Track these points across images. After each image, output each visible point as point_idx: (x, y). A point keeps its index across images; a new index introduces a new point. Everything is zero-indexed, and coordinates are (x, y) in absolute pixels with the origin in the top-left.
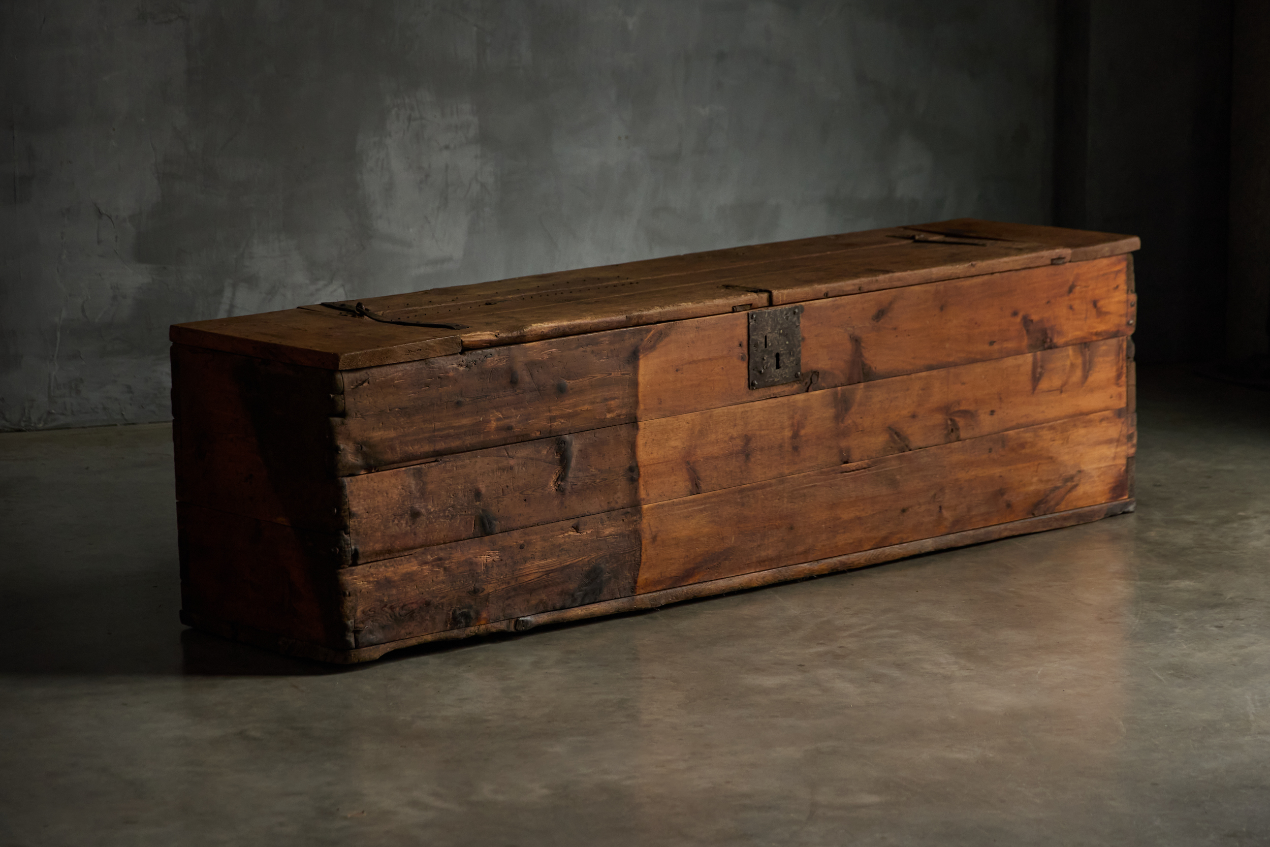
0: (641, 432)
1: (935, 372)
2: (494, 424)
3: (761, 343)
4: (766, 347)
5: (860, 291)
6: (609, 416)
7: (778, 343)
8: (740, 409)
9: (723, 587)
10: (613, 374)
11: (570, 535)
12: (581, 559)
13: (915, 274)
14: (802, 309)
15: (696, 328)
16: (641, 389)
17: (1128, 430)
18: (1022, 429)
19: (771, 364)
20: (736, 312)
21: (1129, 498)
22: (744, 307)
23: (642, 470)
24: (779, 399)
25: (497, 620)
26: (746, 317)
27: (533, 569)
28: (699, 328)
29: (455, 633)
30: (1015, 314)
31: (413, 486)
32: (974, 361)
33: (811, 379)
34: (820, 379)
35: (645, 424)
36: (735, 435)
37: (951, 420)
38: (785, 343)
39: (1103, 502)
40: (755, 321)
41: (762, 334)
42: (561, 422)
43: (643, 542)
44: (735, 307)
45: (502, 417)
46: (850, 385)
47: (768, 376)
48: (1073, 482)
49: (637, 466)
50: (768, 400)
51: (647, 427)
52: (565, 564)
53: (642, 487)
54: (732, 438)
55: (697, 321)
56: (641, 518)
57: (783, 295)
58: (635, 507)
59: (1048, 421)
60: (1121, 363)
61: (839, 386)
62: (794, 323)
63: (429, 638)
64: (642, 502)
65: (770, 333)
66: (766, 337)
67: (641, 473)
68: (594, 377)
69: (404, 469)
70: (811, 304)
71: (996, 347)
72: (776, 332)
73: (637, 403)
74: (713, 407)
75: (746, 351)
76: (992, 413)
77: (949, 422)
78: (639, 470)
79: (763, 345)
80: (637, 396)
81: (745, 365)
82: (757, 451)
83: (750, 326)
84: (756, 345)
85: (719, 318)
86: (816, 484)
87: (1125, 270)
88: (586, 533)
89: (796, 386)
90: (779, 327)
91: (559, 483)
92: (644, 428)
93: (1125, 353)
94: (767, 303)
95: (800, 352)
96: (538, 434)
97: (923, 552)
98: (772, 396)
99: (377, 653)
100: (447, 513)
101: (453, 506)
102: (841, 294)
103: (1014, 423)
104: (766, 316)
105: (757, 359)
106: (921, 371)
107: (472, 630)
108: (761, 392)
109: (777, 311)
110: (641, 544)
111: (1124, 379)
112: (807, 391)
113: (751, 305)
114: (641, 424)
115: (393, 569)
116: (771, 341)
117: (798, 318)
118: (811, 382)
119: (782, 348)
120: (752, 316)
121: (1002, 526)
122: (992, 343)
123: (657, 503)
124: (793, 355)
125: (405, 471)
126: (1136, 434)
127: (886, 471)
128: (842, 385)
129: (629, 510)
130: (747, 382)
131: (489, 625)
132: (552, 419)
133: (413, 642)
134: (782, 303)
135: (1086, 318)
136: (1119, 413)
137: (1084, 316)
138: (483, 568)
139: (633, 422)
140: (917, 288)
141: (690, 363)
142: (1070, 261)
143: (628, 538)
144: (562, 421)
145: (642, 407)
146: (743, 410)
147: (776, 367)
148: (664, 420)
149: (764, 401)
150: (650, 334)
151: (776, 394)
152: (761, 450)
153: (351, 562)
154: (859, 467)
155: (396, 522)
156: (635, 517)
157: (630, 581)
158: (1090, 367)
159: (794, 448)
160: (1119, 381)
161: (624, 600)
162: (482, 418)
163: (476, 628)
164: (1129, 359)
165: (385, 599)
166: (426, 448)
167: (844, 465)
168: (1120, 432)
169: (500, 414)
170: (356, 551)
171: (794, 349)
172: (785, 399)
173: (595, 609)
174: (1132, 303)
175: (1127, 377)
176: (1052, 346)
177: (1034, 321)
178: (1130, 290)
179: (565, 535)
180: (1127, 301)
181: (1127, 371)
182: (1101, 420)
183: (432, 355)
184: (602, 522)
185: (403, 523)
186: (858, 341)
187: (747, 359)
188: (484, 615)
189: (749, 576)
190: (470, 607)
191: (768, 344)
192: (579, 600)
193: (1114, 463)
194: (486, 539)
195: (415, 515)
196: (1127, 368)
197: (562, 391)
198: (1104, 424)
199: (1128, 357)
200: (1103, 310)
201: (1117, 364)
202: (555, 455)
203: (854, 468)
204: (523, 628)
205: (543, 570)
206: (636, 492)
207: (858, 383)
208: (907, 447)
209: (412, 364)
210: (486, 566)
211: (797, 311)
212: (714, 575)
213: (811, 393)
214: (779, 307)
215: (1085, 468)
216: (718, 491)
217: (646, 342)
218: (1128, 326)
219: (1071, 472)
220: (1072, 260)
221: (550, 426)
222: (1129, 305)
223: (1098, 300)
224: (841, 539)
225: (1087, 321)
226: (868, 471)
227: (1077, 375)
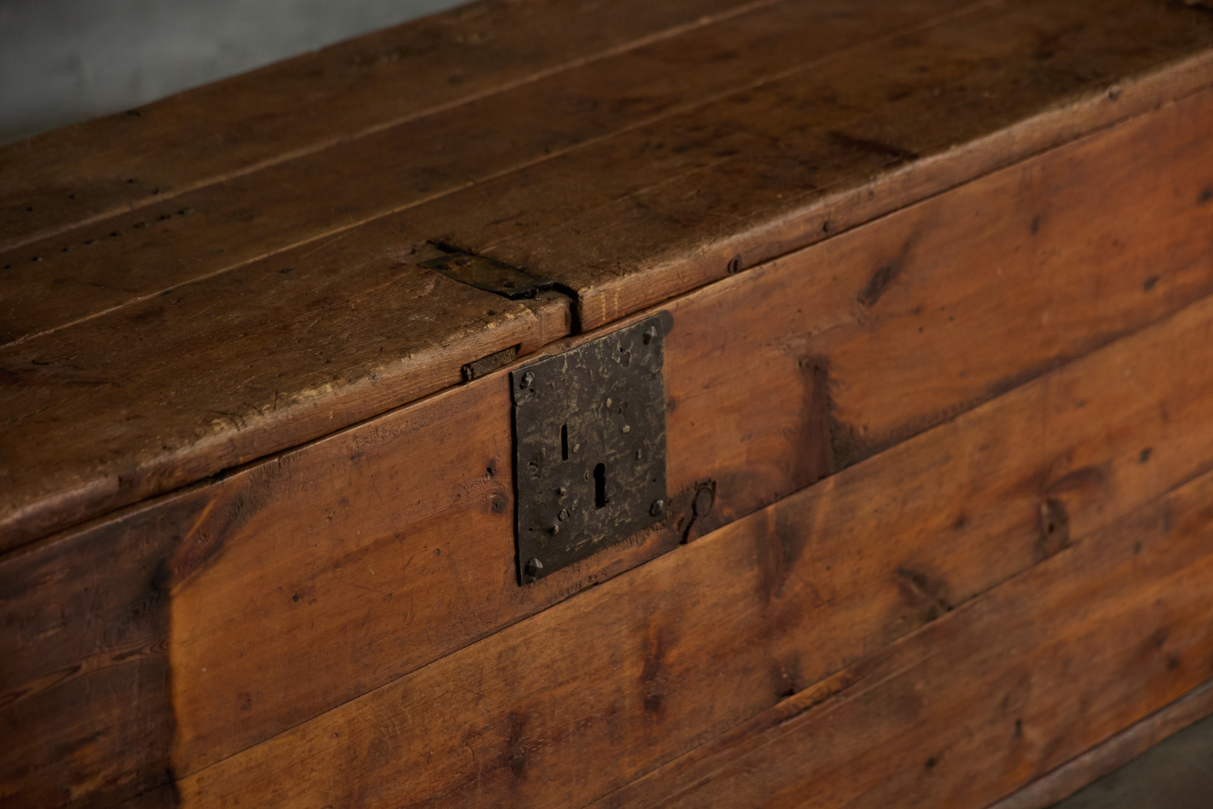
1: (1014, 397)
3: (551, 449)
4: (565, 456)
5: (827, 230)
6: (79, 791)
7: (601, 436)
8: (491, 648)
10: (85, 666)
13: (970, 152)
14: (666, 322)
15: (352, 458)
16: (181, 685)
19: (581, 500)
20: (474, 378)
22: (493, 360)
24: (607, 587)
26: (507, 386)
28: (360, 455)
32: (1108, 340)
33: (694, 506)
34: (717, 501)
35: (200, 779)
36: (480, 722)
37: (1052, 504)
38: (621, 431)
40: (532, 391)
41: (552, 424)
44: (468, 365)
46: (798, 490)
47: (573, 535)
50: (574, 600)
51: (205, 793)
54: (471, 734)
55: (355, 437)
57: (610, 295)
61: (770, 503)
62: (646, 369)
65: (576, 414)
66: (564, 428)
68: (18, 695)
70: (692, 302)
71: (1160, 289)
72: (594, 406)
73: (171, 726)
74: (410, 667)
75: (506, 484)
76: (1145, 455)
77: (1045, 510)
79: (557, 455)
80: (169, 707)
81: (505, 522)
82: (545, 744)
83: (518, 409)
84: (537, 460)
85: (425, 409)
86: (709, 775)
89: (652, 538)
90: (602, 391)
92: (199, 793)
94: (564, 328)
95: (663, 444)
98: (586, 584)
102: (775, 252)
104: (564, 370)
105: (540, 499)
106: (980, 401)
108: (556, 581)
109: (594, 346)
112: (684, 541)
113: (517, 347)
114: (188, 785)
116: (580, 437)
117: (658, 353)
118: (695, 514)
119: (611, 448)
120: (523, 380)
121: (1158, 719)
122: (1150, 284)
124: (644, 458)
127: (890, 681)
128: (778, 497)
130: (513, 567)
134: (609, 320)
139: (163, 786)
140: (974, 187)
141: (337, 565)
145: (187, 734)
146: (500, 648)
147: (594, 504)
148: (259, 751)
149: (561, 607)
150: (206, 511)
151: (596, 576)
152: (557, 738)
154: (822, 694)
159: (648, 704)
167: (783, 703)
171: (646, 441)
172: (624, 582)
186: (820, 369)
187: (509, 507)
191: (573, 445)
203: (808, 703)
207: (820, 480)
208: (942, 604)
211: (653, 332)
213: (693, 544)
214: (603, 334)
217: (194, 538)
226: (846, 696)
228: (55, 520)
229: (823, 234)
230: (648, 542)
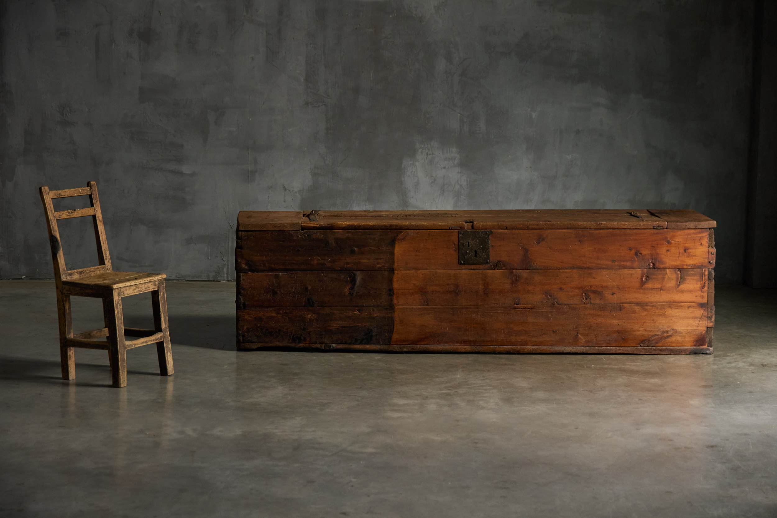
0: (395, 275)
1: (575, 271)
2: (316, 262)
3: (466, 245)
4: (468, 246)
5: (528, 228)
6: (378, 266)
7: (476, 246)
8: (452, 272)
10: (381, 248)
11: (355, 313)
12: (361, 324)
14: (491, 232)
15: (428, 234)
16: (396, 257)
17: (708, 314)
18: (633, 304)
19: (471, 255)
20: (451, 230)
21: (707, 347)
22: (456, 228)
23: (395, 291)
24: (477, 271)
25: (315, 343)
26: (457, 232)
27: (335, 325)
28: (430, 234)
29: (293, 345)
30: (631, 249)
31: (274, 282)
32: (602, 269)
33: (496, 264)
34: (502, 265)
35: (398, 272)
36: (450, 283)
37: (585, 294)
38: (480, 246)
39: (689, 346)
40: (462, 235)
41: (466, 241)
43: (395, 322)
44: (451, 227)
46: (520, 270)
47: (470, 260)
48: (668, 334)
49: (393, 289)
50: (470, 271)
51: (399, 274)
52: (352, 325)
53: (395, 299)
54: (448, 284)
55: (429, 231)
56: (394, 312)
57: (480, 225)
58: (391, 307)
59: (652, 302)
60: (703, 281)
61: (514, 270)
62: (486, 238)
63: (280, 345)
64: (395, 305)
65: (471, 241)
66: (469, 242)
67: (395, 292)
68: (370, 248)
69: (271, 274)
70: (497, 231)
71: (616, 263)
72: (475, 241)
73: (394, 262)
74: (437, 269)
75: (457, 247)
76: (613, 294)
77: (584, 294)
79: (467, 246)
80: (394, 259)
81: (456, 253)
82: (462, 292)
83: (460, 237)
84: (463, 244)
85: (442, 231)
86: (498, 311)
87: (707, 236)
88: (365, 314)
90: (477, 239)
91: (350, 290)
92: (397, 274)
93: (707, 277)
94: (471, 228)
95: (489, 251)
96: (339, 269)
97: (565, 352)
98: (473, 269)
99: (254, 346)
100: (291, 295)
101: (294, 292)
102: (515, 228)
103: (628, 301)
104: (469, 233)
105: (463, 251)
106: (567, 269)
107: (302, 345)
108: (466, 266)
110: (394, 323)
111: (706, 289)
112: (494, 269)
113: (461, 227)
114: (396, 272)
115: (263, 313)
116: (472, 245)
117: (488, 236)
118: (497, 266)
119: (478, 248)
120: (461, 232)
121: (618, 348)
122: (614, 261)
123: (403, 307)
124: (485, 252)
126: (714, 316)
127: (542, 311)
128: (516, 269)
129: (388, 307)
130: (457, 261)
131: (311, 344)
132: (347, 263)
133: (272, 345)
134: (479, 229)
135: (678, 257)
136: (702, 306)
137: (678, 255)
138: (308, 320)
139: (392, 270)
140: (564, 230)
141: (424, 249)
142: (667, 228)
143: (388, 319)
144: (352, 265)
145: (396, 264)
146: (455, 273)
147: (474, 256)
148: (408, 272)
149: (467, 271)
150: (402, 233)
151: (475, 268)
153: (242, 307)
154: (525, 307)
155: (265, 295)
156: (391, 311)
157: (388, 338)
158: (681, 280)
159: (485, 294)
160: (703, 290)
161: (384, 346)
162: (310, 258)
163: (304, 344)
164: (710, 280)
165: (259, 325)
166: (281, 267)
167: (516, 305)
168: (702, 314)
169: (319, 258)
170: (244, 303)
171: (485, 250)
172: (481, 272)
173: (368, 347)
174: (712, 253)
175: (708, 288)
176: (655, 267)
177: (642, 254)
178: (710, 246)
179: (353, 313)
180: (708, 252)
181: (708, 286)
182: (689, 307)
183: (286, 229)
184: (373, 310)
185: (269, 296)
186: (526, 251)
187: (458, 251)
188: (308, 340)
189: (457, 347)
190: (301, 335)
191: (470, 245)
192: (359, 341)
193: (698, 328)
194: (310, 308)
195: (275, 293)
196: (708, 284)
197: (353, 252)
198: (691, 309)
199: (709, 279)
200: (691, 254)
201: (701, 282)
202: (348, 278)
203: (522, 308)
204: (328, 348)
205: (340, 326)
206: (392, 300)
207: (526, 269)
208: (556, 302)
209: (276, 232)
210: (310, 319)
211: (488, 233)
212: (436, 342)
213: (496, 270)
214: (477, 230)
215: (676, 328)
216: (439, 307)
217: (400, 237)
218: (709, 263)
219: (667, 329)
220: (668, 228)
221: (346, 266)
222: (710, 254)
223: (688, 249)
224: (513, 339)
225: (680, 258)
226: (531, 310)
227: (672, 284)
228: (379, 227)
229: (526, 228)
230: (486, 267)
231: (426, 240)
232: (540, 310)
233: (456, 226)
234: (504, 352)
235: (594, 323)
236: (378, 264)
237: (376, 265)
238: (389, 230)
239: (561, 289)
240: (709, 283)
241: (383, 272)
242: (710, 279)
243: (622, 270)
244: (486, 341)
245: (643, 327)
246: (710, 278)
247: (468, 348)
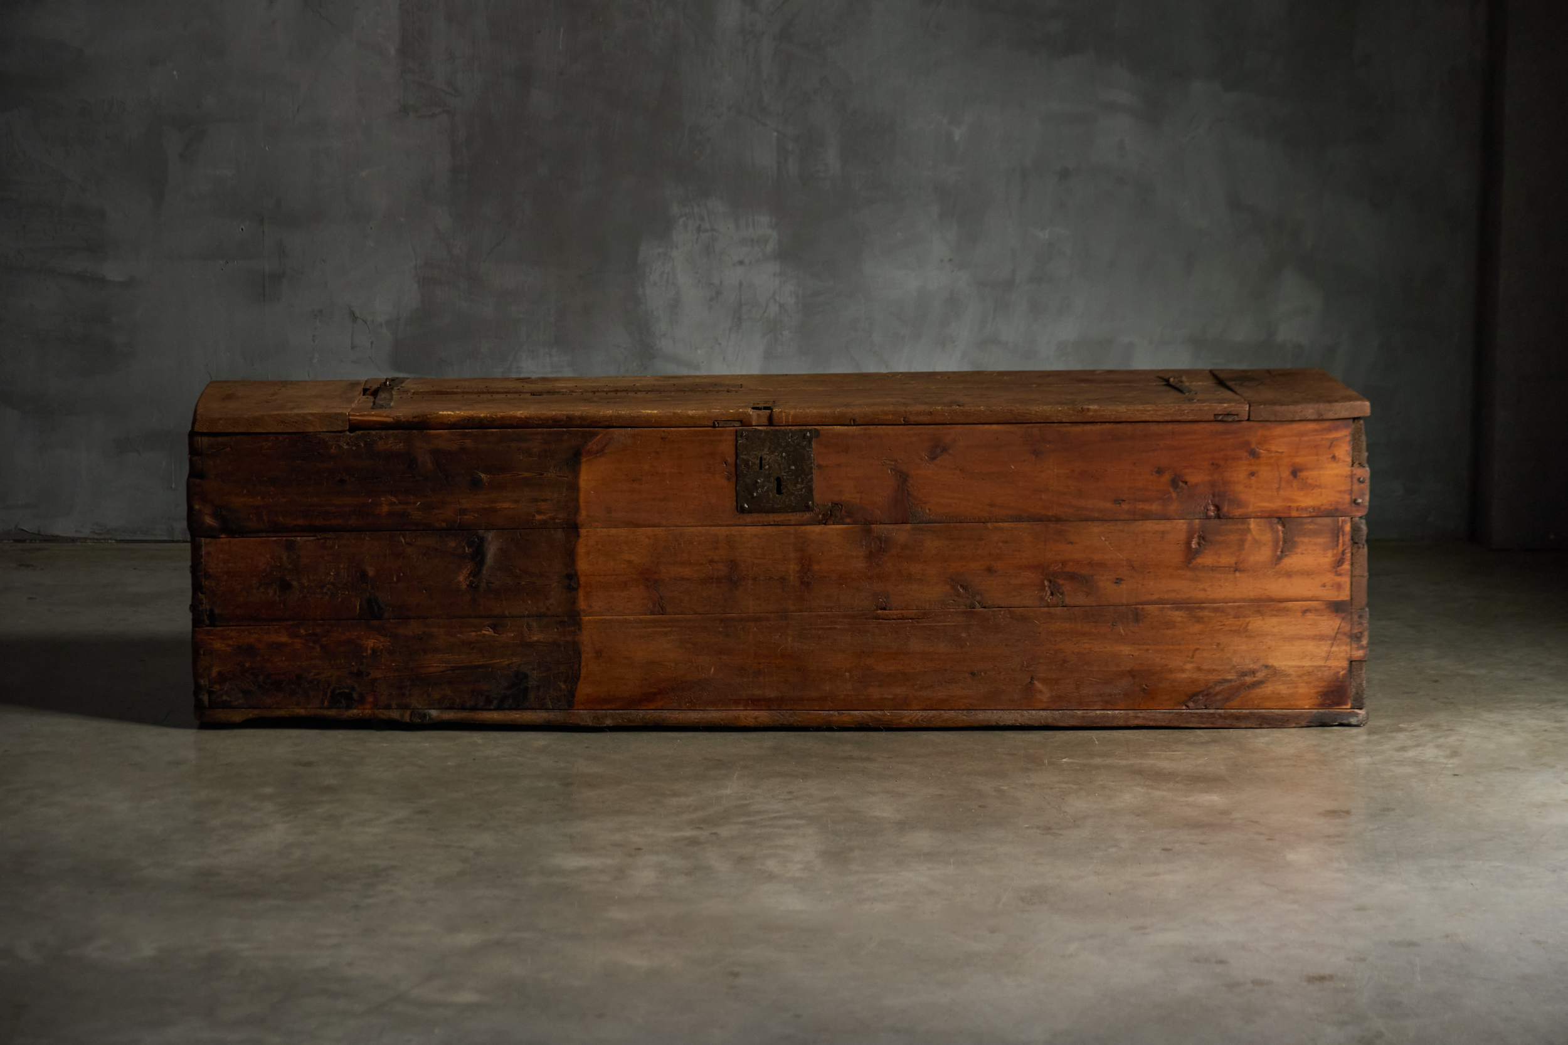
0: (581, 540)
1: (1023, 525)
2: (385, 509)
3: (754, 464)
4: (761, 468)
5: (907, 422)
6: (538, 517)
7: (780, 467)
8: (723, 531)
9: (697, 719)
10: (546, 475)
11: (484, 634)
12: (498, 661)
14: (817, 433)
15: (662, 438)
16: (582, 494)
17: (1351, 629)
18: (1168, 606)
19: (768, 488)
20: (718, 427)
21: (1351, 708)
22: (729, 423)
23: (582, 580)
24: (783, 527)
25: (388, 707)
26: (734, 435)
27: (435, 664)
28: (665, 439)
29: (332, 713)
30: (1160, 471)
31: (285, 558)
32: (1090, 519)
33: (830, 511)
34: (844, 513)
35: (587, 532)
36: (716, 558)
37: (1050, 581)
38: (790, 468)
39: (1307, 707)
40: (746, 440)
41: (756, 454)
42: (474, 516)
43: (584, 656)
44: (717, 421)
45: (397, 502)
46: (890, 524)
47: (764, 501)
48: (1254, 677)
49: (576, 574)
50: (765, 527)
51: (590, 537)
52: (476, 663)
53: (582, 598)
54: (711, 561)
55: (664, 431)
56: (580, 629)
57: (788, 415)
58: (572, 618)
59: (1214, 601)
60: (1340, 548)
61: (873, 524)
62: (804, 448)
63: (302, 712)
64: (582, 614)
65: (767, 454)
66: (761, 458)
67: (581, 582)
68: (519, 475)
69: (274, 539)
70: (830, 429)
71: (1125, 506)
73: (577, 509)
74: (684, 524)
75: (733, 470)
76: (1119, 581)
77: (1046, 583)
78: (578, 579)
79: (757, 467)
80: (577, 500)
81: (732, 485)
82: (748, 579)
83: (739, 445)
84: (746, 463)
85: (695, 431)
86: (836, 626)
87: (1348, 439)
88: (508, 636)
89: (807, 516)
90: (781, 449)
91: (471, 578)
92: (587, 536)
93: (1348, 538)
94: (767, 422)
95: (811, 480)
96: (444, 525)
97: (1002, 724)
98: (773, 523)
99: (237, 717)
100: (325, 590)
101: (332, 584)
102: (876, 422)
103: (1155, 597)
104: (762, 436)
105: (748, 481)
106: (1003, 521)
107: (354, 712)
108: (756, 517)
109: (778, 432)
110: (581, 657)
111: (1346, 566)
112: (825, 524)
113: (741, 422)
114: (583, 532)
115: (256, 636)
116: (768, 464)
117: (810, 442)
118: (831, 514)
119: (785, 473)
120: (742, 434)
122: (1118, 501)
123: (602, 617)
124: (802, 482)
125: (275, 541)
126: (1366, 634)
127: (945, 626)
128: (878, 523)
129: (566, 619)
130: (735, 504)
131: (377, 712)
132: (463, 512)
133: (282, 713)
134: (787, 424)
135: (1278, 489)
136: (1337, 608)
137: (1276, 486)
138: (369, 652)
139: (573, 528)
140: (995, 427)
141: (652, 475)
142: (1248, 420)
143: (565, 648)
144: (476, 515)
145: (584, 513)
146: (728, 533)
147: (776, 492)
148: (613, 531)
149: (760, 527)
150: (598, 437)
151: (777, 522)
152: (755, 579)
153: (207, 622)
154: (903, 616)
155: (262, 590)
156: (573, 628)
157: (566, 693)
158: (1286, 546)
159: (802, 583)
160: (1339, 569)
161: (557, 713)
162: (370, 500)
163: (360, 711)
164: (1356, 545)
165: (247, 665)
166: (301, 522)
167: (879, 611)
168: (1339, 628)
169: (394, 499)
170: (212, 611)
171: (803, 476)
172: (792, 529)
173: (518, 716)
174: (1361, 479)
175: (1352, 564)
176: (1221, 516)
177: (1188, 483)
178: (1357, 462)
179: (479, 633)
180: (1352, 476)
181: (1352, 558)
182: (1305, 611)
183: (311, 429)
184: (529, 627)
185: (271, 592)
186: (903, 477)
187: (734, 480)
188: (370, 699)
189: (736, 713)
190: (353, 689)
191: (765, 466)
192: (495, 703)
193: (1329, 663)
194: (375, 623)
195: (285, 586)
196: (1352, 554)
197: (476, 484)
198: (1310, 616)
199: (1354, 542)
200: (1309, 481)
201: (1333, 549)
202: (467, 549)
203: (895, 617)
204: (420, 721)
205: (448, 665)
206: (574, 601)
207: (903, 523)
208: (979, 603)
209: (286, 436)
210: (374, 650)
211: (808, 434)
212: (686, 704)
213: (830, 527)
214: (783, 428)
215: (1275, 664)
216: (691, 616)
217: (592, 445)
218: (1353, 505)
219: (1251, 666)
220: (1251, 419)
221: (460, 519)
222: (1355, 480)
223: (1301, 470)
224: (875, 692)
225: (1282, 492)
226: (918, 622)
227: (1264, 554)
228: (540, 422)
229: (903, 422)
230: (805, 517)
231: (657, 453)
232: (938, 622)
233: (730, 419)
234: (853, 726)
235: (1073, 653)
236: (539, 512)
237: (534, 516)
238: (565, 429)
239: (989, 570)
240: (1354, 551)
241: (553, 532)
242: (1357, 543)
243: (1141, 522)
244: (807, 700)
245: (1192, 662)
246: (1357, 541)
247: (763, 716)
